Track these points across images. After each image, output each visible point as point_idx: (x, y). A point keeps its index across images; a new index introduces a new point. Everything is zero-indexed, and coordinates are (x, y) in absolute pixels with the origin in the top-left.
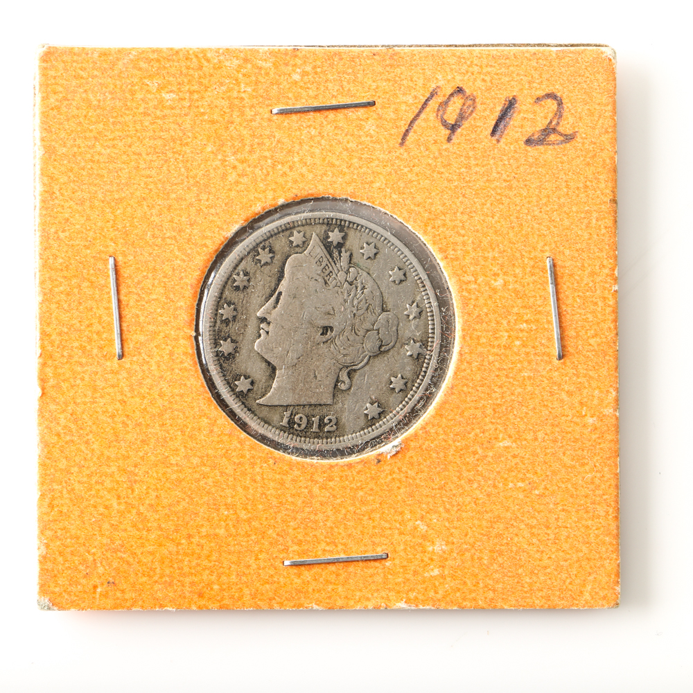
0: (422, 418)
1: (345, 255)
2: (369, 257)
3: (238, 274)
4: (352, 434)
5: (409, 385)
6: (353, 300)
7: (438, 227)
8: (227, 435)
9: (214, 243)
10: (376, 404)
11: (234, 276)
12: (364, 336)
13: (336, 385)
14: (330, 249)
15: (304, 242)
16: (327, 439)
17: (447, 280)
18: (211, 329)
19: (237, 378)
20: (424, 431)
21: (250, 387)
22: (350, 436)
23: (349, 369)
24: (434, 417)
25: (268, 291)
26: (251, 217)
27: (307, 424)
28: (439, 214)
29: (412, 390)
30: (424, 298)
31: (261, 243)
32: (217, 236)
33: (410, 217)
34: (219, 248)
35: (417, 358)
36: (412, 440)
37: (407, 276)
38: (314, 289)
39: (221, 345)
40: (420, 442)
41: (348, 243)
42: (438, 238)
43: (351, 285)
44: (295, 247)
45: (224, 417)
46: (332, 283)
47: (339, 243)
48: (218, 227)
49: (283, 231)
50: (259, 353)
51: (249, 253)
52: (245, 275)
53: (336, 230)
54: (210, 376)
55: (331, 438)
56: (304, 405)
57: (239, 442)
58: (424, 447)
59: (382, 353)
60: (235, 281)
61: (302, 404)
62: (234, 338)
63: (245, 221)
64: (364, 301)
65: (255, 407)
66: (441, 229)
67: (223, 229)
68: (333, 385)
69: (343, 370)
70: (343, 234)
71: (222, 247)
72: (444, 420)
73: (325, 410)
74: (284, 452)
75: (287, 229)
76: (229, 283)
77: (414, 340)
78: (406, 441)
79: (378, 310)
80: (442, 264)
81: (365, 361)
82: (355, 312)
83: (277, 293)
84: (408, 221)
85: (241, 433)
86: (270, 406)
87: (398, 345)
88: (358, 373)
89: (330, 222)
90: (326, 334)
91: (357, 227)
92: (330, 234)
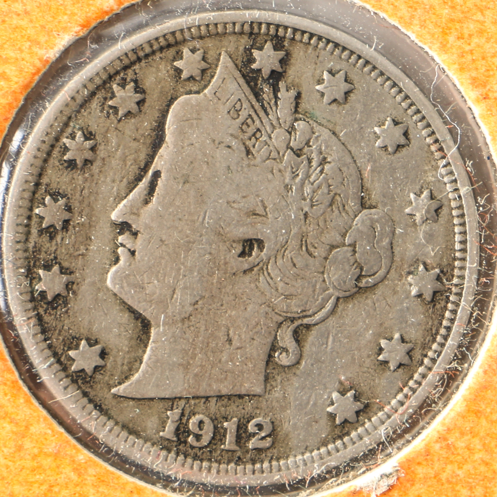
0: (439, 419)
1: (286, 96)
2: (335, 100)
3: (73, 136)
4: (303, 454)
5: (417, 355)
6: (302, 184)
7: (470, 36)
8: (49, 455)
9: (21, 70)
10: (350, 394)
11: (65, 140)
12: (326, 258)
13: (270, 356)
14: (256, 84)
15: (203, 71)
16: (253, 464)
17: (488, 140)
18: (19, 246)
19: (73, 342)
20: (444, 444)
21: (100, 362)
22: (299, 457)
23: (296, 323)
24: (463, 417)
25: (133, 170)
26: (96, 18)
27: (214, 434)
28: (470, 9)
29: (422, 363)
30: (446, 179)
31: (117, 73)
32: (27, 57)
33: (412, 17)
34: (31, 82)
35: (432, 301)
36: (419, 464)
37: (411, 136)
38: (224, 165)
39: (40, 279)
40: (437, 466)
41: (292, 73)
42: (469, 57)
43: (298, 156)
44: (185, 80)
45: (45, 419)
46: (260, 152)
47: (273, 72)
48: (29, 39)
49: (161, 49)
50: (115, 295)
51: (93, 94)
52: (87, 138)
53: (268, 45)
54: (18, 336)
55: (262, 462)
56: (207, 398)
57: (75, 470)
58: (444, 476)
59: (360, 291)
60: (66, 149)
61: (202, 394)
62: (66, 264)
63: (83, 26)
64: (324, 189)
65: (109, 403)
66: (475, 40)
67: (38, 43)
68: (264, 357)
69: (284, 326)
70: (281, 54)
71: (37, 78)
72: (484, 422)
73: (249, 406)
74: (165, 487)
75: (169, 46)
76: (56, 153)
77: (425, 264)
78: (408, 466)
79: (352, 204)
80: (478, 110)
81: (329, 306)
82: (306, 209)
83: (150, 173)
84: (408, 24)
85: (78, 451)
86: (139, 399)
87: (393, 274)
88: (314, 332)
89: (256, 30)
90: (250, 255)
91: (310, 39)
92: (256, 53)
